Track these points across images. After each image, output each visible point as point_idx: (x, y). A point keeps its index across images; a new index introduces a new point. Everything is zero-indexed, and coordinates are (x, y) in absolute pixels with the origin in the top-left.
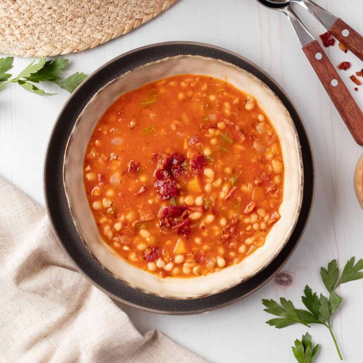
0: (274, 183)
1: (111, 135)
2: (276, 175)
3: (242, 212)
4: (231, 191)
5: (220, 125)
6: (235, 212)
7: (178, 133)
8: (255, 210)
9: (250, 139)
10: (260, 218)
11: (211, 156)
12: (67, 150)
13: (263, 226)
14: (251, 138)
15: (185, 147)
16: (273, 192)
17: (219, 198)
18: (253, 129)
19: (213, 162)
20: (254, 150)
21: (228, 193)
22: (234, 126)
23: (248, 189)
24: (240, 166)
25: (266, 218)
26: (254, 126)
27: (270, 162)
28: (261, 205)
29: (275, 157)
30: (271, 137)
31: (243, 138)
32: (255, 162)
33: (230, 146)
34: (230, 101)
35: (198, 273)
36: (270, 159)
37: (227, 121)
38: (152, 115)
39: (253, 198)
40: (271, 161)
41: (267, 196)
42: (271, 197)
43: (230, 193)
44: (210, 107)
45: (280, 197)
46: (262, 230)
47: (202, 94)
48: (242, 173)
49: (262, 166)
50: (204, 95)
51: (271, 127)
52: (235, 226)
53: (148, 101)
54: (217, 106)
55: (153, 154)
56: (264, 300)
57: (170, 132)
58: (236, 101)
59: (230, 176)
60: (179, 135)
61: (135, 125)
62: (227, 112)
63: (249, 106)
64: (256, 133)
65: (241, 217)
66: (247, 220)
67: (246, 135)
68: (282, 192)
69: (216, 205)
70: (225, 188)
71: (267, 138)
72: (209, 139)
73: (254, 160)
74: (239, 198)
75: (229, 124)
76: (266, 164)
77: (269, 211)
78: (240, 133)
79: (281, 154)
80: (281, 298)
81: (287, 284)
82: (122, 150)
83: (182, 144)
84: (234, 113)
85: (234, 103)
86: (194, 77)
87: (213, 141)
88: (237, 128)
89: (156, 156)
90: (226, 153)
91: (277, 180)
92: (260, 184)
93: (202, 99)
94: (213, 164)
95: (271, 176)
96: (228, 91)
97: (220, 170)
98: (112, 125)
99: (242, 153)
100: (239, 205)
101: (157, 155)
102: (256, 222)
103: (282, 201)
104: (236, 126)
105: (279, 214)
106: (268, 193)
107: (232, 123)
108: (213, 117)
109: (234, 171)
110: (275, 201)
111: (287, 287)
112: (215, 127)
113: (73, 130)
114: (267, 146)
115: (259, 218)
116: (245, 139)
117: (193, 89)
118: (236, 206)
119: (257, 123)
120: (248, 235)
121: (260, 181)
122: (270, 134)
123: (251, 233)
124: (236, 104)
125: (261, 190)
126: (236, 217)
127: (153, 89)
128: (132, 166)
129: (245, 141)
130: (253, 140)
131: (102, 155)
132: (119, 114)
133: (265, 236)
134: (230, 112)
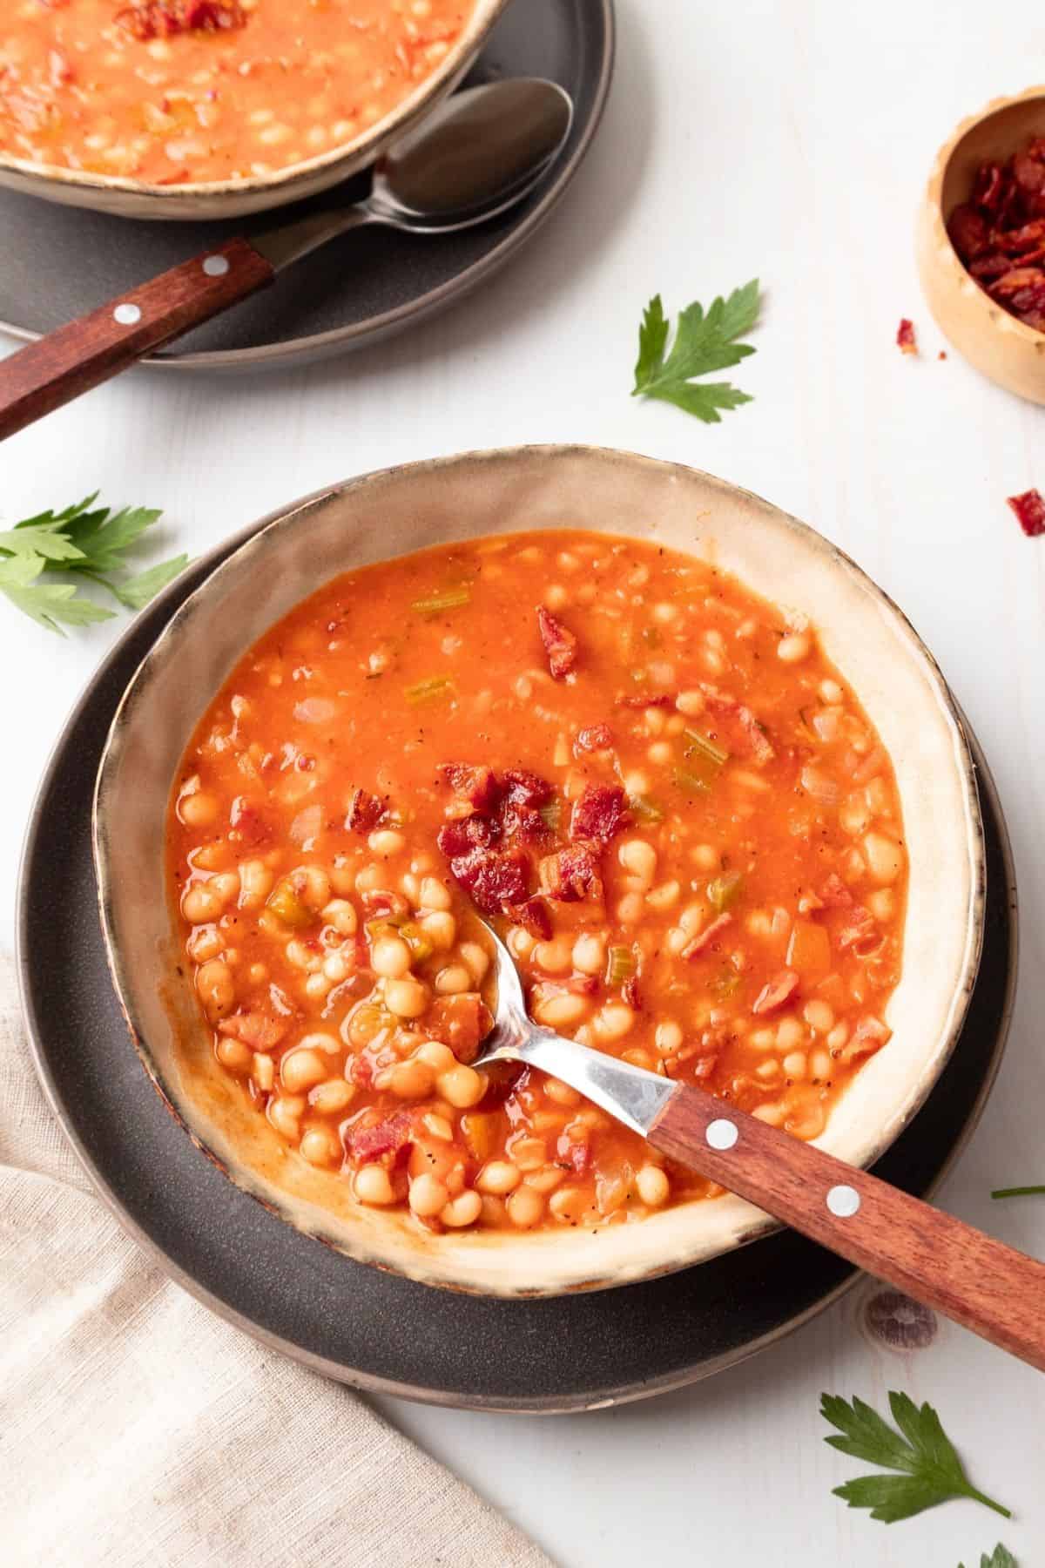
0: (870, 914)
1: (294, 690)
2: (878, 887)
3: (742, 1006)
4: (712, 927)
5: (687, 701)
6: (717, 1006)
7: (539, 710)
8: (792, 1005)
9: (788, 757)
10: (813, 1034)
11: (648, 798)
12: (125, 707)
13: (822, 1066)
14: (791, 754)
15: (560, 758)
16: (865, 946)
17: (664, 951)
18: (801, 724)
19: (655, 819)
20: (802, 794)
21: (700, 932)
22: (735, 708)
23: (774, 928)
24: (750, 846)
25: (835, 1038)
26: (804, 716)
27: (855, 840)
28: (819, 986)
29: (876, 825)
30: (862, 757)
31: (764, 751)
32: (802, 834)
33: (719, 775)
34: (725, 628)
35: (567, 1216)
36: (859, 830)
37: (712, 690)
38: (450, 644)
39: (789, 962)
40: (862, 838)
41: (840, 958)
42: (856, 966)
43: (705, 936)
44: (654, 641)
45: (889, 968)
46: (816, 1082)
47: (629, 596)
48: (754, 869)
49: (827, 853)
50: (638, 600)
51: (865, 724)
52: (716, 1057)
53: (437, 597)
54: (680, 639)
55: (439, 767)
56: (826, 1399)
57: (511, 704)
58: (746, 629)
59: (711, 875)
60: (541, 717)
61: (386, 667)
62: (713, 660)
63: (789, 650)
64: (812, 740)
65: (740, 1025)
66: (761, 1039)
67: (776, 744)
68: (900, 949)
69: (648, 976)
70: (690, 917)
71: (849, 761)
72: (645, 743)
73: (800, 828)
74: (738, 960)
75: (717, 702)
76: (841, 847)
77: (847, 1015)
78: (754, 735)
79: (896, 819)
80: (893, 1395)
81: (915, 1337)
82: (331, 741)
83: (549, 750)
84: (736, 667)
85: (738, 634)
86: (606, 544)
87: (659, 752)
88: (746, 716)
89: (449, 773)
90: (698, 793)
91: (880, 904)
92: (817, 915)
93: (627, 610)
94: (653, 825)
95: (861, 889)
96: (721, 595)
97: (675, 853)
98: (305, 659)
99: (758, 800)
100: (734, 980)
101: (452, 772)
102: (796, 1048)
103: (898, 978)
104: (741, 710)
105: (884, 1024)
106: (847, 951)
107: (728, 699)
108: (663, 673)
109: (725, 862)
110: (872, 979)
111: (917, 1351)
112: (666, 704)
113: (157, 643)
114: (846, 785)
115: (807, 1035)
116: (772, 755)
117: (599, 579)
118: (723, 983)
119: (817, 709)
120: (764, 1093)
121: (820, 904)
122: (859, 746)
123: (774, 1086)
124: (744, 639)
125: (819, 934)
126: (720, 1023)
127: (460, 563)
128: (361, 808)
129: (771, 762)
130: (799, 761)
131: (254, 748)
132: (330, 628)
133: (827, 1104)
134: (724, 663)
